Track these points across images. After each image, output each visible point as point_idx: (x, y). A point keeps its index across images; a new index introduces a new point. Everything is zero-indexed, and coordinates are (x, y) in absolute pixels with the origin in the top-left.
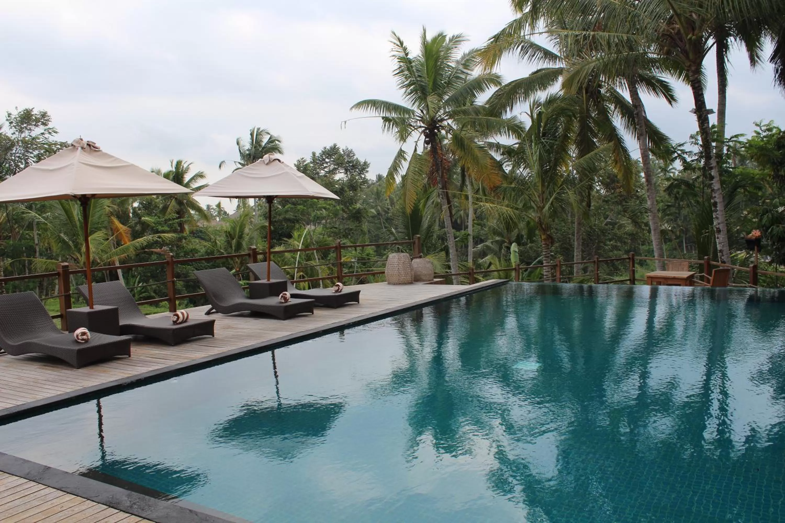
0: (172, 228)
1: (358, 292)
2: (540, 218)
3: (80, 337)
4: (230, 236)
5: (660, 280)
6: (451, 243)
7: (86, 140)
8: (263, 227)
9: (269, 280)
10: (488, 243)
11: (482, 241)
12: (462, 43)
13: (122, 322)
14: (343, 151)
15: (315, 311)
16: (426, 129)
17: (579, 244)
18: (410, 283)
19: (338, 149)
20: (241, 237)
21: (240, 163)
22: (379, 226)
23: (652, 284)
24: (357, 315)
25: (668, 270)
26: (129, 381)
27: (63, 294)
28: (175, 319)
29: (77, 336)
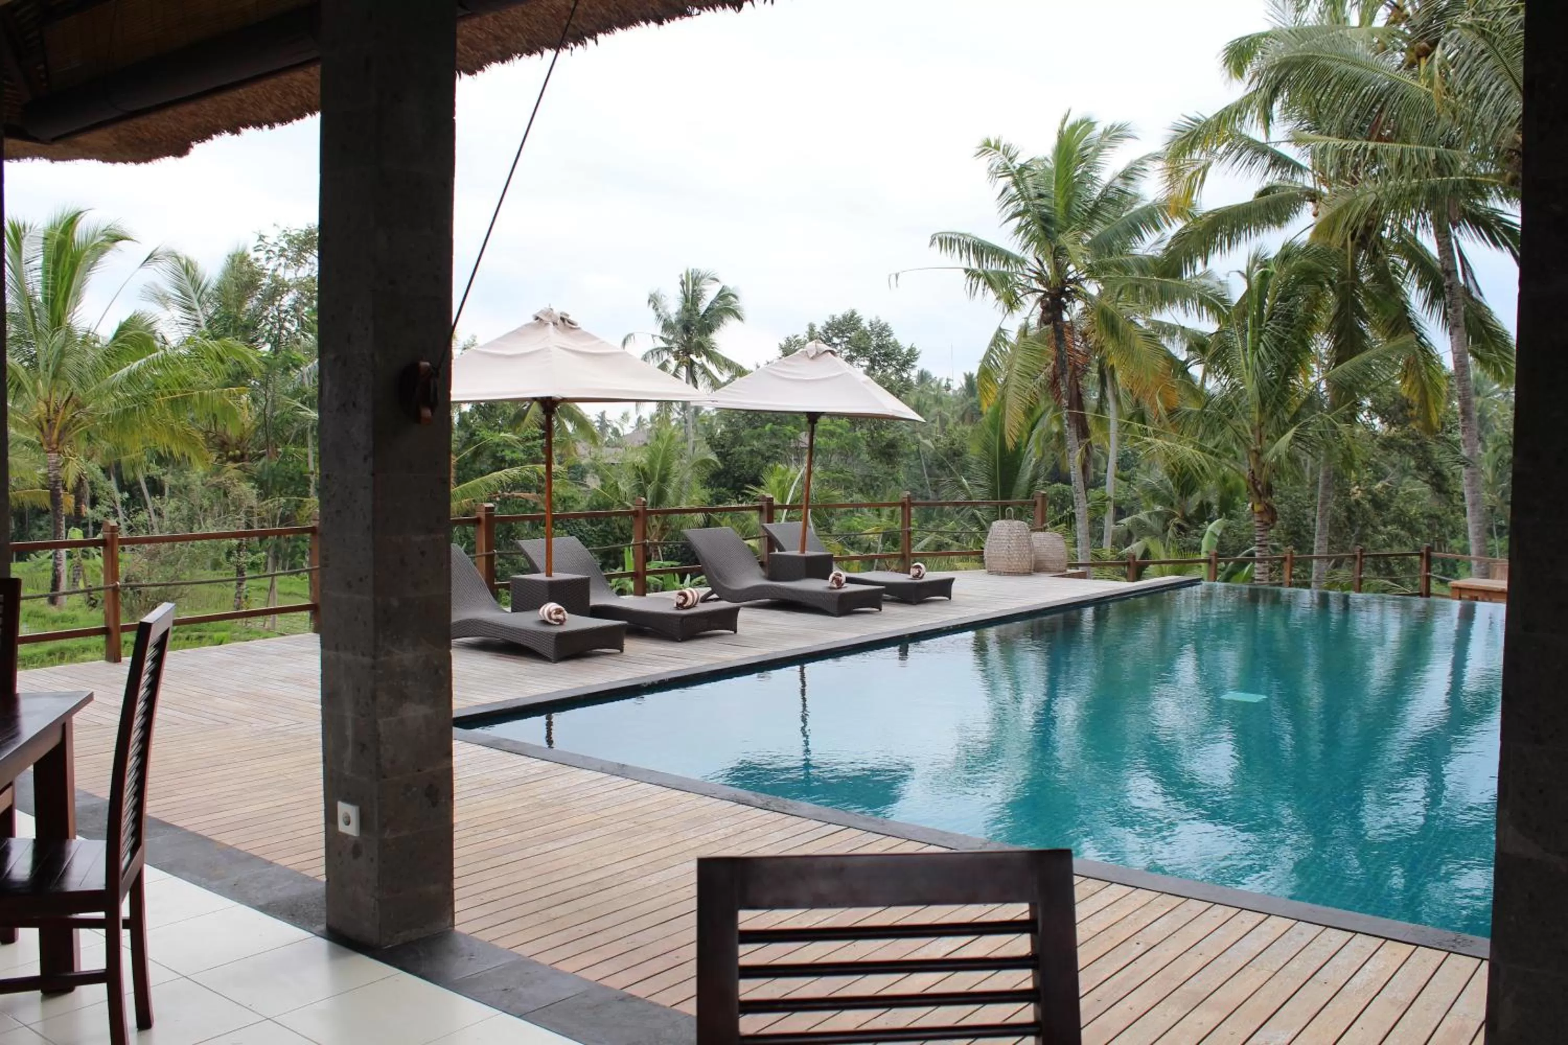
0: (530, 454)
1: (951, 581)
2: (1253, 472)
3: (553, 616)
4: (643, 476)
5: (1476, 594)
6: (1081, 510)
7: (558, 311)
8: (705, 463)
9: (803, 551)
10: (1142, 515)
11: (1131, 511)
12: (1127, 140)
13: (594, 601)
14: (871, 325)
15: (885, 608)
16: (1046, 294)
17: (1323, 526)
18: (1028, 574)
19: (859, 321)
20: (664, 479)
21: (661, 338)
22: (918, 472)
23: (1460, 598)
24: (956, 617)
25: (1493, 578)
26: (648, 681)
27: (484, 553)
28: (681, 601)
29: (549, 614)
